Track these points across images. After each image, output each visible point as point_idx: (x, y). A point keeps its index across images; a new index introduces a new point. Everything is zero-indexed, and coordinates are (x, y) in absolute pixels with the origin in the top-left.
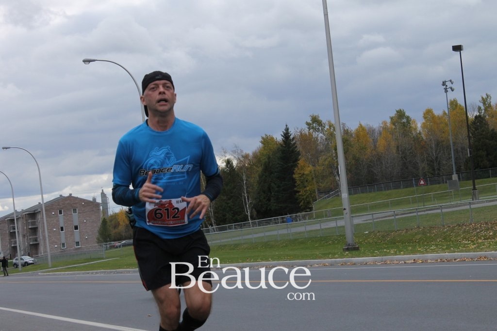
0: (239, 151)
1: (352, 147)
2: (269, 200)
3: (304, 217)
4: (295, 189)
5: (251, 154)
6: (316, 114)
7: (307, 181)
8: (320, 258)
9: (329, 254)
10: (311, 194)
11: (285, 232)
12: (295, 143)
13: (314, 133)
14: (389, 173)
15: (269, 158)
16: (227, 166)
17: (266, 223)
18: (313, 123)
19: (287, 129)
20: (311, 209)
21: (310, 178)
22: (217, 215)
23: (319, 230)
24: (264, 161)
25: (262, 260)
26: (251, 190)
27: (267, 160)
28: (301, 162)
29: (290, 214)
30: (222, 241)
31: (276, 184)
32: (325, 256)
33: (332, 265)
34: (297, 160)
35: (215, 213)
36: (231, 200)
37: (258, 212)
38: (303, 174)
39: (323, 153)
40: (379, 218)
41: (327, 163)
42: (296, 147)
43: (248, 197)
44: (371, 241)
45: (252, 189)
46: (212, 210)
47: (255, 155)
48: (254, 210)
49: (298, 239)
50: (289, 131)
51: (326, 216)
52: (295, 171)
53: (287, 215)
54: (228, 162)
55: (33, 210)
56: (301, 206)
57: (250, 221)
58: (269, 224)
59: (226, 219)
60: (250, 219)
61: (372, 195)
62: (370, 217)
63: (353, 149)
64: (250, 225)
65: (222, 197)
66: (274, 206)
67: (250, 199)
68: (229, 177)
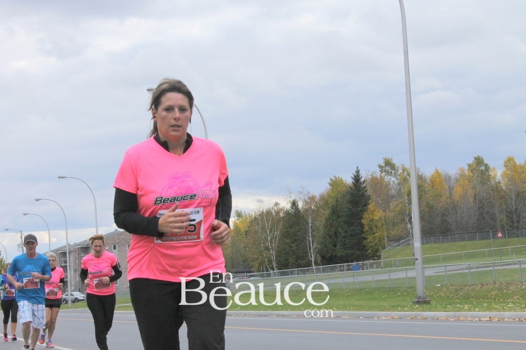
0: (306, 192)
1: (426, 194)
2: (335, 245)
3: (371, 266)
4: (364, 235)
5: (318, 196)
6: (389, 157)
7: (376, 227)
8: (388, 310)
9: (398, 306)
10: (380, 241)
11: (350, 280)
12: (365, 187)
13: (386, 176)
14: (465, 223)
15: (337, 201)
16: (292, 207)
17: (331, 269)
18: (386, 166)
19: (358, 172)
20: (379, 257)
21: (380, 225)
22: (279, 259)
23: (387, 280)
24: (331, 204)
26: (316, 234)
27: (335, 203)
28: (371, 206)
29: (357, 262)
31: (342, 229)
32: (394, 308)
33: (401, 318)
34: (366, 204)
35: (277, 256)
36: (295, 244)
37: (323, 257)
38: (372, 220)
39: (394, 199)
40: (452, 271)
41: (398, 209)
42: (367, 191)
43: (313, 241)
44: (443, 295)
45: (318, 233)
46: (274, 253)
47: (322, 198)
48: (318, 255)
49: (365, 289)
50: (360, 173)
51: (395, 266)
52: (363, 216)
53: (352, 262)
54: (294, 204)
55: (87, 244)
56: (369, 253)
57: (314, 267)
58: (334, 271)
59: (288, 263)
60: (313, 265)
61: (445, 245)
62: (443, 269)
63: (426, 196)
64: (313, 271)
65: (285, 239)
66: (340, 251)
67: (315, 243)
68: (294, 219)
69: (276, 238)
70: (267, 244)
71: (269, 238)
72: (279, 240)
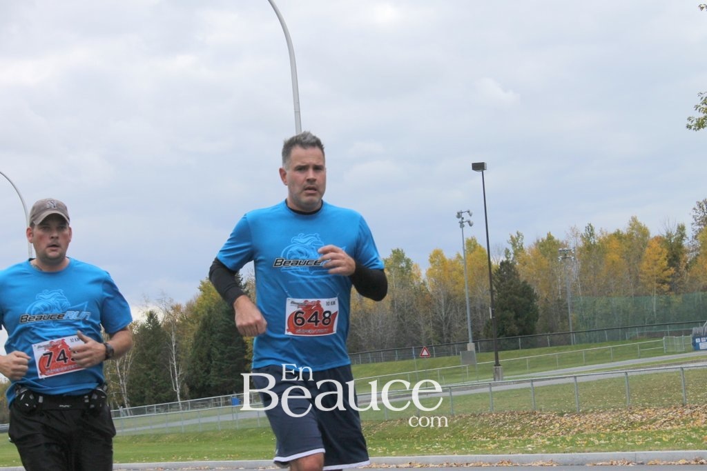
0: (167, 301)
2: (208, 372)
3: (257, 398)
4: (246, 357)
5: (184, 305)
11: (228, 418)
14: (380, 338)
15: (210, 312)
16: (149, 321)
17: (203, 404)
22: (131, 391)
24: (202, 315)
25: (194, 458)
26: (182, 357)
27: (207, 314)
29: (237, 393)
30: (137, 429)
31: (218, 349)
35: (129, 388)
36: (153, 371)
37: (192, 388)
40: (364, 402)
43: (178, 367)
45: (184, 355)
46: (125, 384)
47: (190, 307)
48: (185, 385)
49: (247, 429)
53: (231, 393)
54: (151, 316)
57: (179, 402)
58: (207, 406)
59: (144, 397)
60: (179, 398)
64: (178, 408)
65: (140, 365)
66: (214, 380)
67: (180, 370)
68: (152, 337)
69: (127, 363)
70: (115, 371)
71: (118, 364)
72: (131, 366)
